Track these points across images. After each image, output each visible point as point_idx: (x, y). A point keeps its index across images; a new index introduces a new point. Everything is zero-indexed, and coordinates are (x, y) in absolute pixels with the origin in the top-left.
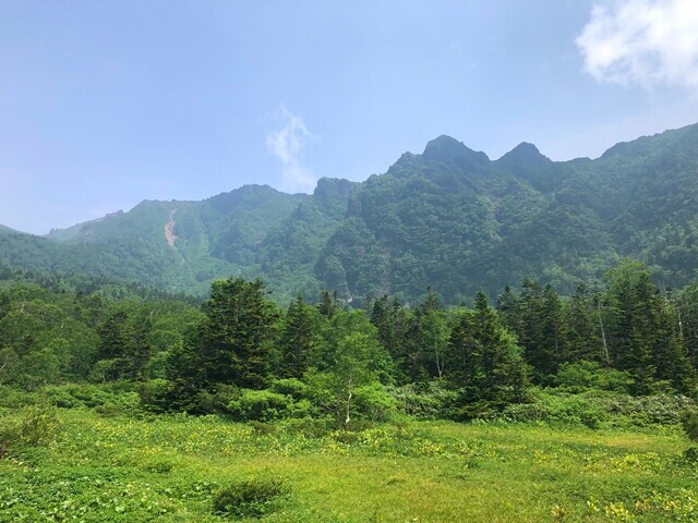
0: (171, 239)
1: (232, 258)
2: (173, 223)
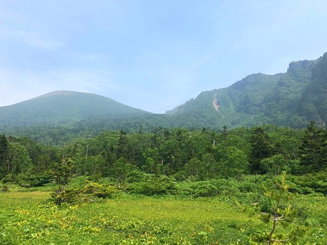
0: (216, 107)
1: (247, 112)
2: (216, 100)
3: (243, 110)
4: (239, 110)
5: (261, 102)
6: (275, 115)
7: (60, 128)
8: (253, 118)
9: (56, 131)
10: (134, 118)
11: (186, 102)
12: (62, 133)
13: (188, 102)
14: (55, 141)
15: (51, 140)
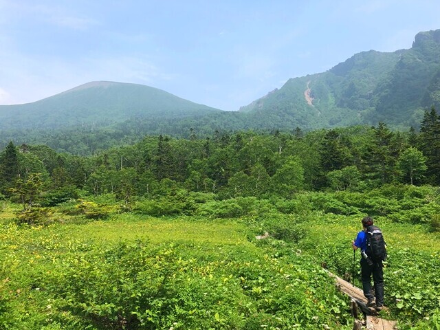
0: (309, 100)
1: (352, 106)
2: (309, 90)
3: (345, 104)
4: (340, 104)
5: (371, 92)
6: (390, 109)
7: (98, 132)
8: (359, 115)
9: (92, 136)
10: (196, 118)
11: (267, 94)
12: (101, 139)
13: (270, 94)
14: (92, 150)
15: (86, 147)
